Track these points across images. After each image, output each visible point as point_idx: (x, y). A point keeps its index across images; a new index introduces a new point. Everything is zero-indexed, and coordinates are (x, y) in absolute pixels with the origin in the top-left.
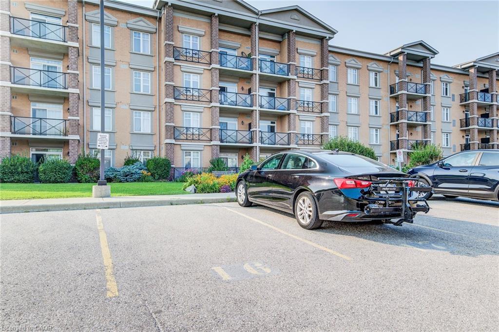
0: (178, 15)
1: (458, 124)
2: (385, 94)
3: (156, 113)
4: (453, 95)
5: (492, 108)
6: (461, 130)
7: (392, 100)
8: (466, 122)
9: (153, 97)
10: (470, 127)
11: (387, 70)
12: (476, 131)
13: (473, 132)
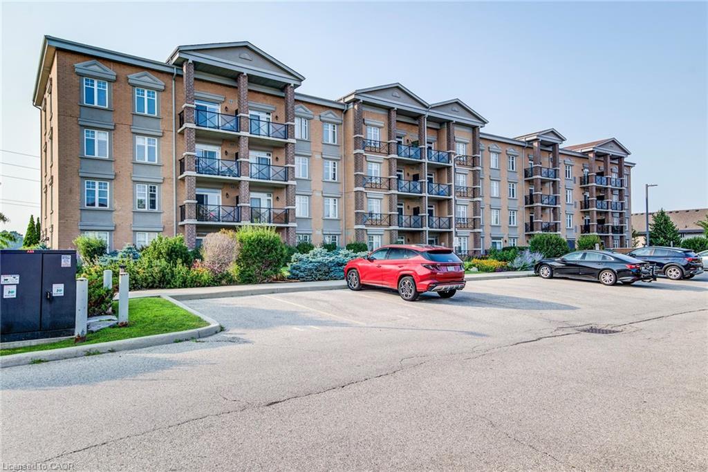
0: (366, 109)
1: (579, 205)
2: (520, 177)
3: (342, 201)
4: (575, 178)
5: (607, 191)
6: (582, 212)
7: (527, 183)
8: (585, 204)
9: (340, 185)
10: (590, 209)
11: (521, 154)
12: (595, 213)
13: (593, 214)
